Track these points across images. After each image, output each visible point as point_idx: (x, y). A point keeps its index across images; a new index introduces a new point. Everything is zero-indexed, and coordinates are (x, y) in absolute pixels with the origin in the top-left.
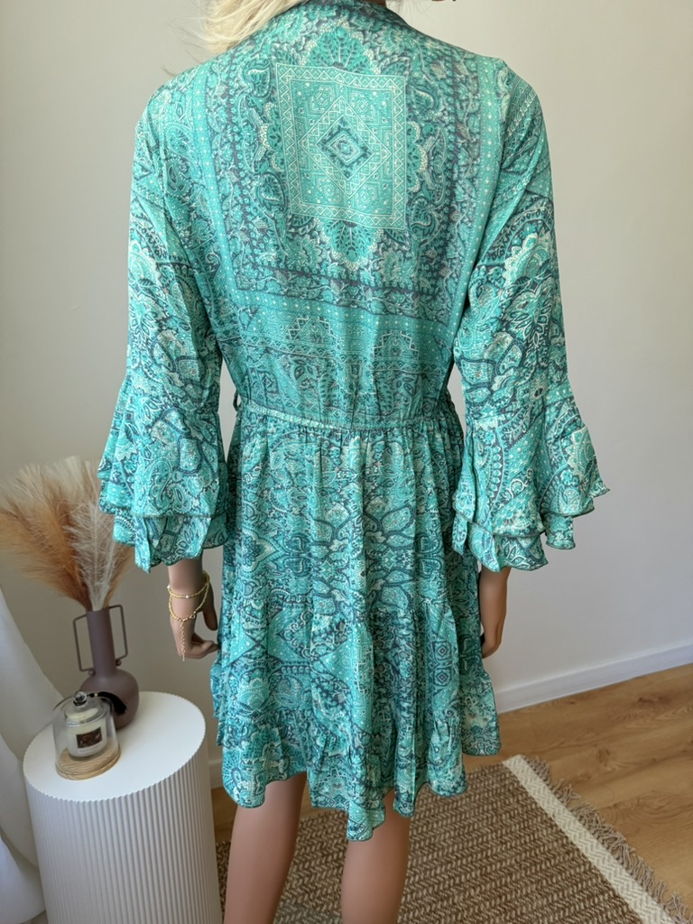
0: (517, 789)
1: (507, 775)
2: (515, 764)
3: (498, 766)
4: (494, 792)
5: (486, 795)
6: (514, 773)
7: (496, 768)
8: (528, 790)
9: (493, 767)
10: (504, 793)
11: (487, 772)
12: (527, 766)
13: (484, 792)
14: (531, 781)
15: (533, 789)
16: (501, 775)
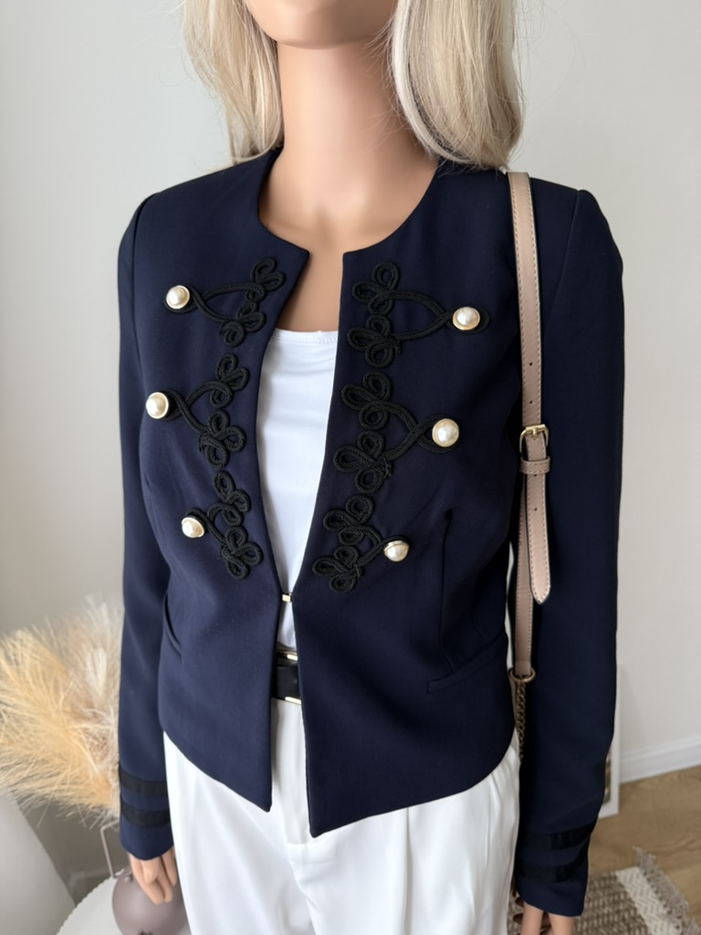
0: (634, 919)
1: (622, 897)
2: (632, 877)
3: (610, 878)
4: (606, 919)
5: (595, 922)
6: (631, 895)
7: (607, 882)
8: (648, 923)
9: (604, 879)
10: (618, 923)
11: (597, 885)
12: (647, 886)
13: (592, 918)
14: (651, 911)
15: (655, 923)
16: (614, 895)
